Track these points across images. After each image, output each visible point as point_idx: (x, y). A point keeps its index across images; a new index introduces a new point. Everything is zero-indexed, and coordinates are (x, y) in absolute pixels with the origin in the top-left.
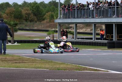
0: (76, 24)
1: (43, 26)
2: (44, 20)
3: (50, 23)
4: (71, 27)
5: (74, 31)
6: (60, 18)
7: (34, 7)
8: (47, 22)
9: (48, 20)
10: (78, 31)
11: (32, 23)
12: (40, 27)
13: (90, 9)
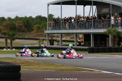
0: (61, 34)
1: (32, 35)
2: (33, 31)
3: (38, 33)
4: (54, 36)
5: (59, 39)
6: (49, 30)
7: (25, 21)
8: (34, 32)
9: (36, 30)
10: (63, 39)
11: (23, 33)
12: (30, 36)
13: (72, 22)
